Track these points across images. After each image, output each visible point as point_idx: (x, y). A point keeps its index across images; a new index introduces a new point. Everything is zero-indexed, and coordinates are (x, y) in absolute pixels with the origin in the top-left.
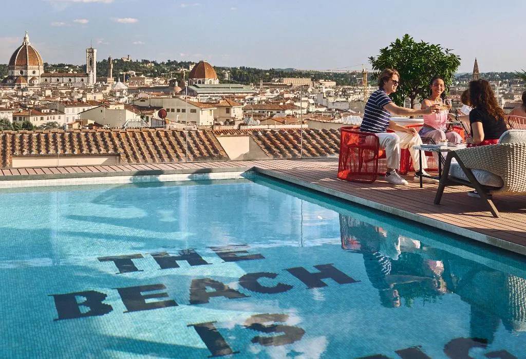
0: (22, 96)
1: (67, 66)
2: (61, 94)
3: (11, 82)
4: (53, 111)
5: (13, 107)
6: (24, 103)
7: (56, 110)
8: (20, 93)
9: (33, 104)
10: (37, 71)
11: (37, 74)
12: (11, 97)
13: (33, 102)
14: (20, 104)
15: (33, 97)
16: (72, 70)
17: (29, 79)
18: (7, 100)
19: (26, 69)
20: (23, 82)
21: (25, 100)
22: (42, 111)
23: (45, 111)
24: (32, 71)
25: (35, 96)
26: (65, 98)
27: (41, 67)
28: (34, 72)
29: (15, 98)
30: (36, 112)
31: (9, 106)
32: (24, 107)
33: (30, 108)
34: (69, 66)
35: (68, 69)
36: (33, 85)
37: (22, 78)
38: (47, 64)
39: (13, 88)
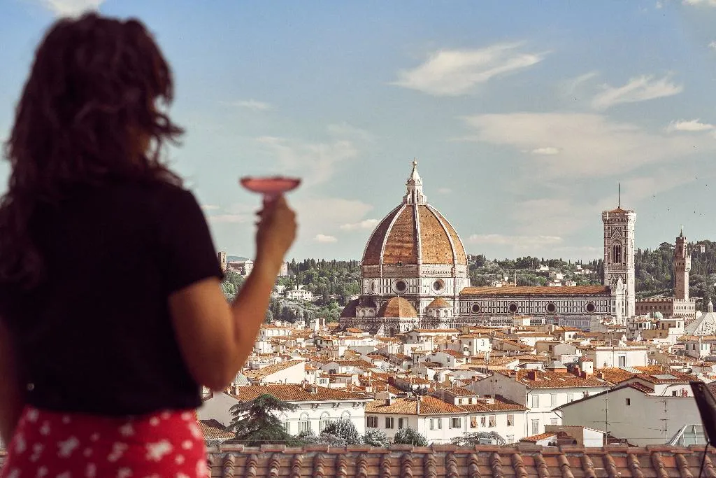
0: (401, 358)
1: (543, 263)
2: (525, 349)
3: (367, 313)
4: (491, 401)
5: (369, 389)
6: (403, 376)
7: (498, 397)
8: (394, 348)
9: (431, 378)
10: (449, 282)
11: (448, 290)
12: (369, 360)
13: (431, 373)
14: (391, 381)
15: (434, 359)
16: (560, 276)
17: (424, 303)
18: (351, 369)
19: (416, 275)
20: (407, 314)
21: (409, 367)
22: (456, 401)
23: (465, 401)
24: (434, 280)
25: (442, 357)
26: (535, 361)
27: (462, 268)
28: (438, 285)
29: (379, 363)
30: (440, 404)
31: (358, 384)
32: (401, 388)
33: (419, 392)
34: (552, 264)
35: (546, 274)
36: (437, 322)
37: (402, 303)
38: (480, 260)
39: (373, 332)
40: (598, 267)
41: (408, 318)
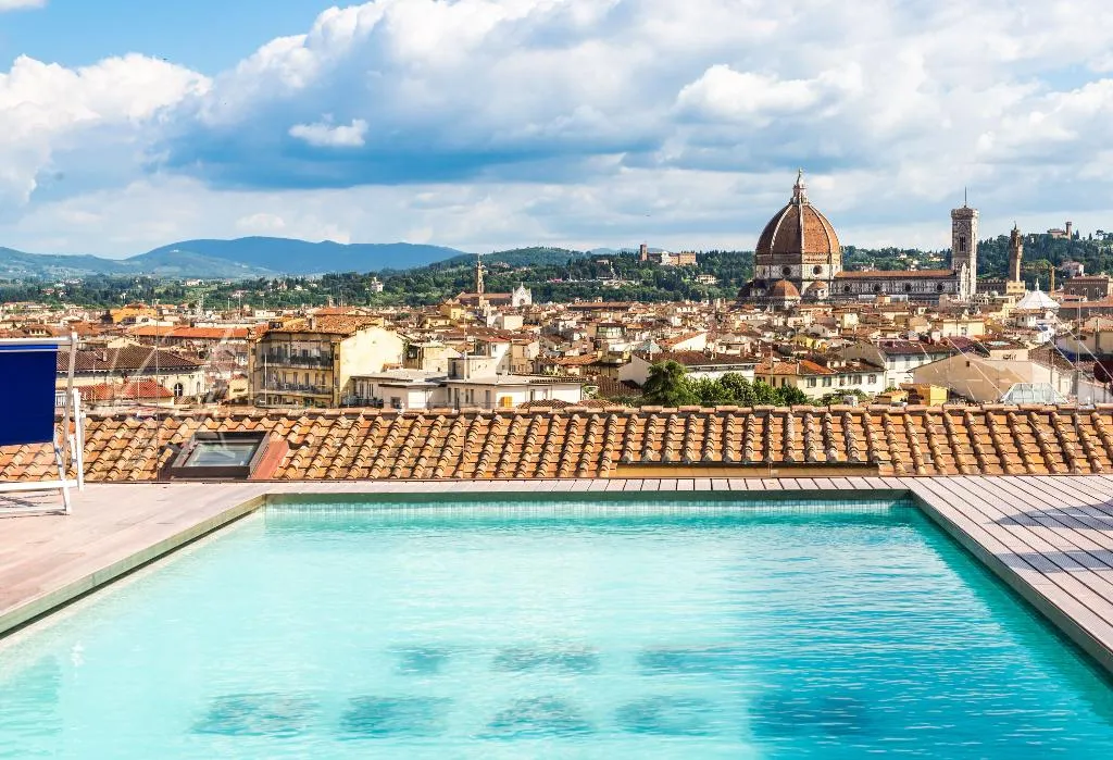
0: (785, 329)
1: (902, 252)
2: (885, 322)
3: (759, 294)
4: (857, 364)
5: (758, 355)
6: (786, 344)
7: (863, 361)
8: (779, 321)
9: (809, 345)
10: (825, 267)
11: (825, 274)
12: (759, 331)
13: (809, 341)
14: (775, 348)
15: (811, 330)
16: (916, 262)
17: (806, 285)
18: (744, 339)
19: (799, 262)
20: (791, 293)
21: (792, 336)
22: (829, 364)
23: (836, 364)
24: (813, 266)
25: (818, 329)
26: (893, 331)
27: (836, 257)
28: (817, 270)
29: (768, 334)
30: (814, 366)
31: (749, 351)
32: (783, 353)
33: (798, 356)
34: (911, 253)
35: (903, 261)
36: (815, 300)
37: (788, 285)
38: (851, 249)
39: (763, 309)
40: (947, 256)
41: (791, 298)
